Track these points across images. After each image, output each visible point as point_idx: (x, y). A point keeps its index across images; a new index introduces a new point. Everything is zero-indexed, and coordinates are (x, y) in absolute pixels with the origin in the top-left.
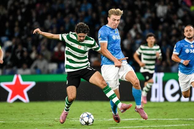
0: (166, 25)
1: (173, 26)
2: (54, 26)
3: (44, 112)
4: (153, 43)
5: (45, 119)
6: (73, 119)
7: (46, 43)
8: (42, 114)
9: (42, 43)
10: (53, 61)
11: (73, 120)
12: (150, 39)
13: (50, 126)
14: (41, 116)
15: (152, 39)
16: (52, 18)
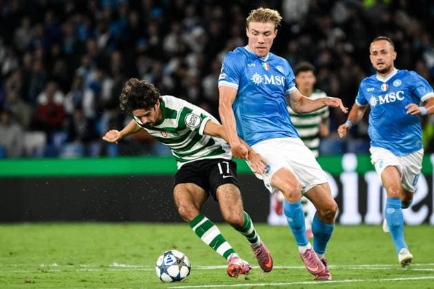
0: (306, 40)
1: (322, 44)
2: (38, 43)
3: (15, 249)
4: (310, 87)
5: (15, 265)
6: (85, 266)
7: (19, 85)
8: (8, 254)
9: (9, 83)
10: (34, 126)
11: (83, 268)
12: (303, 77)
13: (30, 282)
14: (6, 259)
15: (309, 77)
16: (32, 25)
